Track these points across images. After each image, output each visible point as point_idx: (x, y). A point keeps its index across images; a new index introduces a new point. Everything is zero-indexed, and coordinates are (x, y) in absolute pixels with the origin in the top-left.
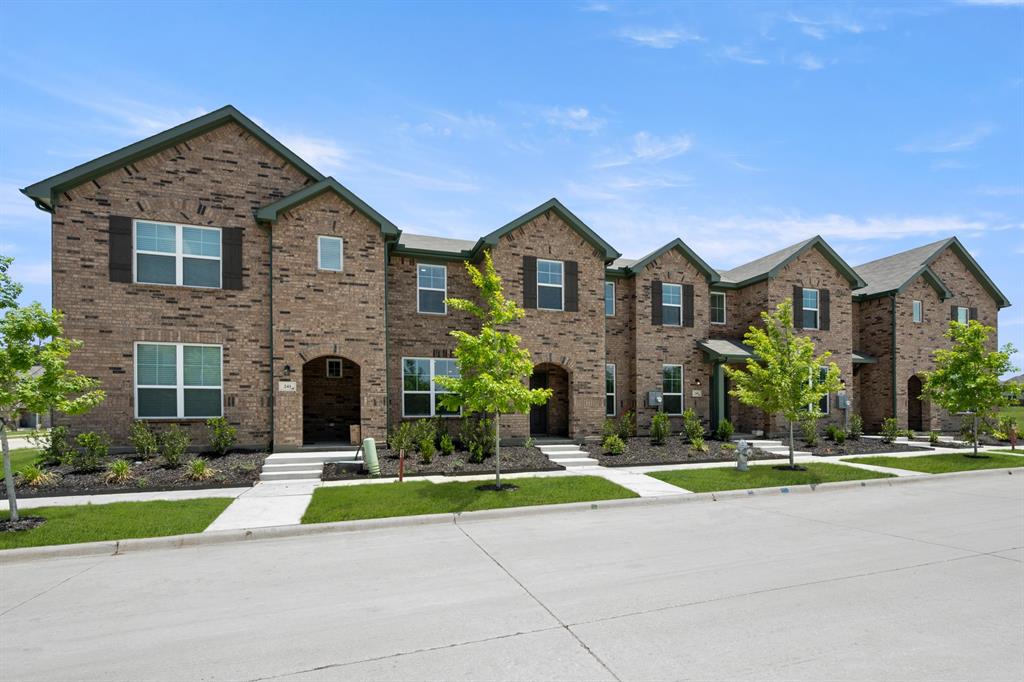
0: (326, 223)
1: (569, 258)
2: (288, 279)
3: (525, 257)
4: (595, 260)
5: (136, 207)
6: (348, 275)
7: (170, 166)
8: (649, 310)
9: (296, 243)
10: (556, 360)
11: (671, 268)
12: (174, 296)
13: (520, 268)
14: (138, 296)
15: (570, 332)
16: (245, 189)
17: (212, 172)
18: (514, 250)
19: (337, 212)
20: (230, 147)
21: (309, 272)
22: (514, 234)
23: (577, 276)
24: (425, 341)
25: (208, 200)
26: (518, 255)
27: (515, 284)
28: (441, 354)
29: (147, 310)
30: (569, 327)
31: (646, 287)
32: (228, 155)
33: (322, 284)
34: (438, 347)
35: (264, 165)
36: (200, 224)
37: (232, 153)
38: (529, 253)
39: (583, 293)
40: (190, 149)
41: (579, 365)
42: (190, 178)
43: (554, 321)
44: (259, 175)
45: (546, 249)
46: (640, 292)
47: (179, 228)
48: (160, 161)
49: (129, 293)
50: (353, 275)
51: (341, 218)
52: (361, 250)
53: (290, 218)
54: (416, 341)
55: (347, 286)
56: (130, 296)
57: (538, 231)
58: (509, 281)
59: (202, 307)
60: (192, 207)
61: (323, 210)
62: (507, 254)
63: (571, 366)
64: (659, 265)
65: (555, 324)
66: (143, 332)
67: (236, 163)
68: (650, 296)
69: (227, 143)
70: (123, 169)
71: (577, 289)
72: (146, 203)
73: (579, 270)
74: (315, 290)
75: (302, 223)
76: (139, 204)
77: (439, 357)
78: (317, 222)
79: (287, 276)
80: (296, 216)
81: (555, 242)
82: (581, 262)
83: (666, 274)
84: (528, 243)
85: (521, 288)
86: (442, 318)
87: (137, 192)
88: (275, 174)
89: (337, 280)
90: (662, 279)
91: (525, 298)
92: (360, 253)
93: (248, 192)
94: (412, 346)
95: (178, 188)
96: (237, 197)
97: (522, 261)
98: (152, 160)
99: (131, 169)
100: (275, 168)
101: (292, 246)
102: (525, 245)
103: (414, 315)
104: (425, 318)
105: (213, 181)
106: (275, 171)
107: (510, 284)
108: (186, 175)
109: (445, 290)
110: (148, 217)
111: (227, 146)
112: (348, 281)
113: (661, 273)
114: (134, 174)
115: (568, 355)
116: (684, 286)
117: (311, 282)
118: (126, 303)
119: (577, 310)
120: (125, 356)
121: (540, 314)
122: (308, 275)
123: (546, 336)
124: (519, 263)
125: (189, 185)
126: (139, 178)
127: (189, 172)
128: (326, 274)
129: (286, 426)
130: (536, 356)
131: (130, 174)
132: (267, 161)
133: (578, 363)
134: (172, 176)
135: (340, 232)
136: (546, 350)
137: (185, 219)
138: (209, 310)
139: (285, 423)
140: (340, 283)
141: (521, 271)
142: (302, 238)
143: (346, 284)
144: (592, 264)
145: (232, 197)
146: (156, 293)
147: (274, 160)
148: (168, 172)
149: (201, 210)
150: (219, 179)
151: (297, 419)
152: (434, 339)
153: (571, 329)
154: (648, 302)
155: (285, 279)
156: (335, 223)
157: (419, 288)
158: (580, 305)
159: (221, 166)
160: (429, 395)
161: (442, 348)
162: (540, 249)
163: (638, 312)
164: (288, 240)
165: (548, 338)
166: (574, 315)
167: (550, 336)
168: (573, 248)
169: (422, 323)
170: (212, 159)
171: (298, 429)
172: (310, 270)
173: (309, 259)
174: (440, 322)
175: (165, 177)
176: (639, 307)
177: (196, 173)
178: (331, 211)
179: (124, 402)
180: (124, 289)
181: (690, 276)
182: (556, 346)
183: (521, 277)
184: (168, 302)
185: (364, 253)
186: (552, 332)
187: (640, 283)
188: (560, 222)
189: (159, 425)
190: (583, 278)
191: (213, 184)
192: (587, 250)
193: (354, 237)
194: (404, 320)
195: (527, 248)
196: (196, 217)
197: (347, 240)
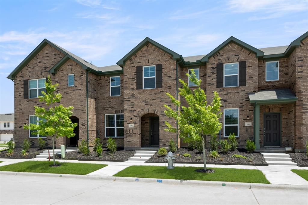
0: (69, 70)
1: (158, 63)
2: (60, 91)
3: (137, 67)
4: (171, 61)
5: (29, 76)
6: (75, 87)
7: (35, 62)
8: (215, 80)
9: (61, 79)
10: (151, 111)
11: (230, 55)
12: (36, 101)
13: (135, 72)
14: (29, 102)
15: (158, 98)
16: (51, 64)
17: (44, 61)
18: (132, 65)
19: (72, 65)
20: (48, 52)
21: (65, 88)
22: (132, 58)
23: (162, 70)
24: (112, 107)
25: (43, 70)
26: (134, 67)
27: (133, 80)
28: (118, 112)
29: (31, 106)
30: (157, 96)
31: (213, 68)
32: (47, 54)
33: (68, 92)
34: (117, 109)
35: (55, 55)
36: (41, 78)
37: (48, 53)
38: (139, 65)
39: (165, 79)
40: (39, 55)
41: (162, 113)
42: (40, 64)
43: (150, 94)
44: (54, 58)
45: (147, 61)
46: (209, 71)
47: (37, 80)
48: (33, 61)
49: (27, 102)
50: (77, 87)
51: (73, 67)
52: (79, 77)
53: (60, 71)
54: (109, 108)
55: (75, 91)
56: (28, 102)
57: (143, 54)
58: (130, 79)
59: (42, 103)
60: (40, 73)
61: (68, 66)
62: (129, 67)
63: (158, 114)
64: (221, 54)
65: (151, 95)
66: (30, 112)
67: (49, 56)
68: (215, 72)
69: (47, 50)
70: (26, 66)
71: (162, 77)
72: (30, 74)
73: (163, 67)
74: (66, 94)
75: (63, 71)
76: (29, 75)
77: (117, 113)
78: (67, 70)
79: (59, 90)
80: (61, 70)
81: (151, 58)
82: (163, 63)
83: (226, 58)
84: (138, 60)
85: (135, 81)
86: (118, 97)
87: (29, 72)
88: (58, 57)
89: (72, 89)
90: (223, 61)
91: (137, 85)
92: (79, 78)
93: (52, 65)
94: (107, 110)
95: (37, 68)
96: (49, 67)
97: (136, 69)
98: (32, 61)
99: (27, 66)
100: (58, 55)
101: (60, 80)
102: (137, 61)
103: (109, 98)
104: (112, 98)
105: (44, 64)
106: (58, 56)
107: (131, 80)
108: (38, 64)
109: (120, 86)
110: (31, 79)
111: (47, 51)
112: (75, 89)
113: (223, 59)
114: (28, 67)
115: (157, 109)
116: (240, 63)
117: (65, 91)
118: (27, 104)
119: (162, 87)
120: (27, 120)
121: (144, 91)
122: (65, 89)
123: (146, 101)
124: (135, 70)
125: (39, 66)
126: (29, 68)
127: (39, 62)
128: (69, 87)
129: (59, 140)
130: (142, 110)
131: (27, 67)
132: (56, 53)
133: (162, 112)
134: (35, 65)
135: (73, 72)
136: (146, 108)
137: (38, 77)
138: (43, 104)
139: (59, 139)
140: (73, 90)
141: (136, 74)
142: (63, 77)
143: (75, 90)
144: (170, 63)
145: (48, 67)
146: (33, 101)
147: (58, 52)
148: (35, 64)
149: (41, 74)
150: (45, 63)
151: (62, 138)
152: (115, 106)
153: (158, 97)
154: (215, 76)
155: (59, 91)
156: (71, 69)
157: (111, 87)
158: (163, 84)
159: (46, 58)
160: (114, 129)
161: (118, 110)
162: (144, 62)
163: (207, 82)
164: (59, 78)
165: (148, 102)
166: (160, 90)
167: (148, 101)
168: (160, 58)
169: (111, 100)
170: (44, 57)
171: (62, 141)
172: (65, 87)
173: (65, 84)
174: (117, 99)
175: (34, 65)
176: (208, 79)
177: (40, 62)
178: (70, 65)
179: (27, 133)
180: (27, 100)
181: (243, 56)
182: (151, 105)
183: (136, 76)
184: (35, 103)
185: (80, 78)
186: (149, 98)
187: (209, 66)
188: (154, 47)
189: (33, 140)
190: (165, 71)
191: (44, 65)
192: (167, 57)
193: (77, 73)
194: (105, 100)
195: (138, 63)
196: (40, 76)
197: (75, 74)
